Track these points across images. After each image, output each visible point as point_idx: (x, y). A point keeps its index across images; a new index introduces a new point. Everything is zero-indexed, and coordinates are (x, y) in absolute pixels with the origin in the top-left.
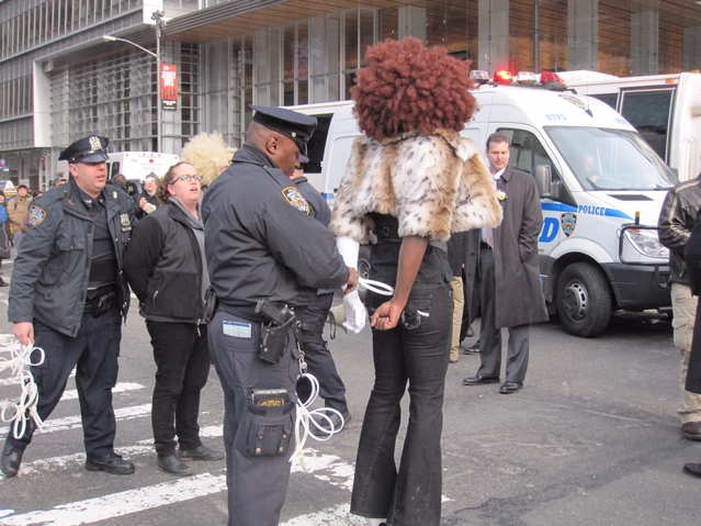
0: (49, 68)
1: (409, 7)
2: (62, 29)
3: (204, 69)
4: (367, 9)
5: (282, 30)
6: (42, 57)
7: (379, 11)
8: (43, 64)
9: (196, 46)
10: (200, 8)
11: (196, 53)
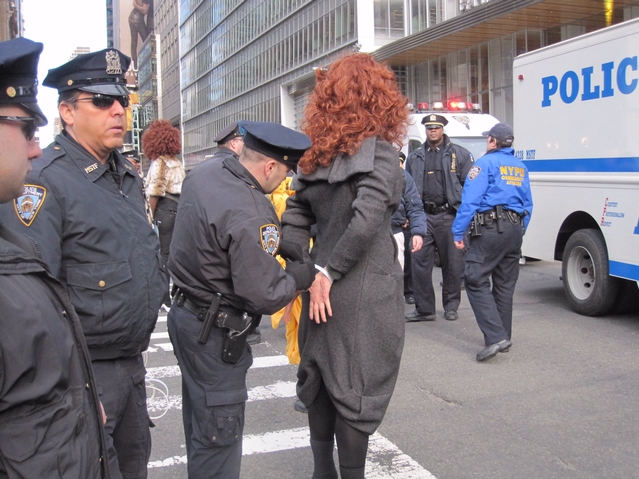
0: (293, 91)
1: (569, 27)
2: (301, 58)
3: (410, 87)
4: (534, 30)
5: (468, 51)
6: (287, 82)
7: (545, 31)
8: (289, 88)
9: (403, 68)
10: (406, 35)
11: (404, 74)
